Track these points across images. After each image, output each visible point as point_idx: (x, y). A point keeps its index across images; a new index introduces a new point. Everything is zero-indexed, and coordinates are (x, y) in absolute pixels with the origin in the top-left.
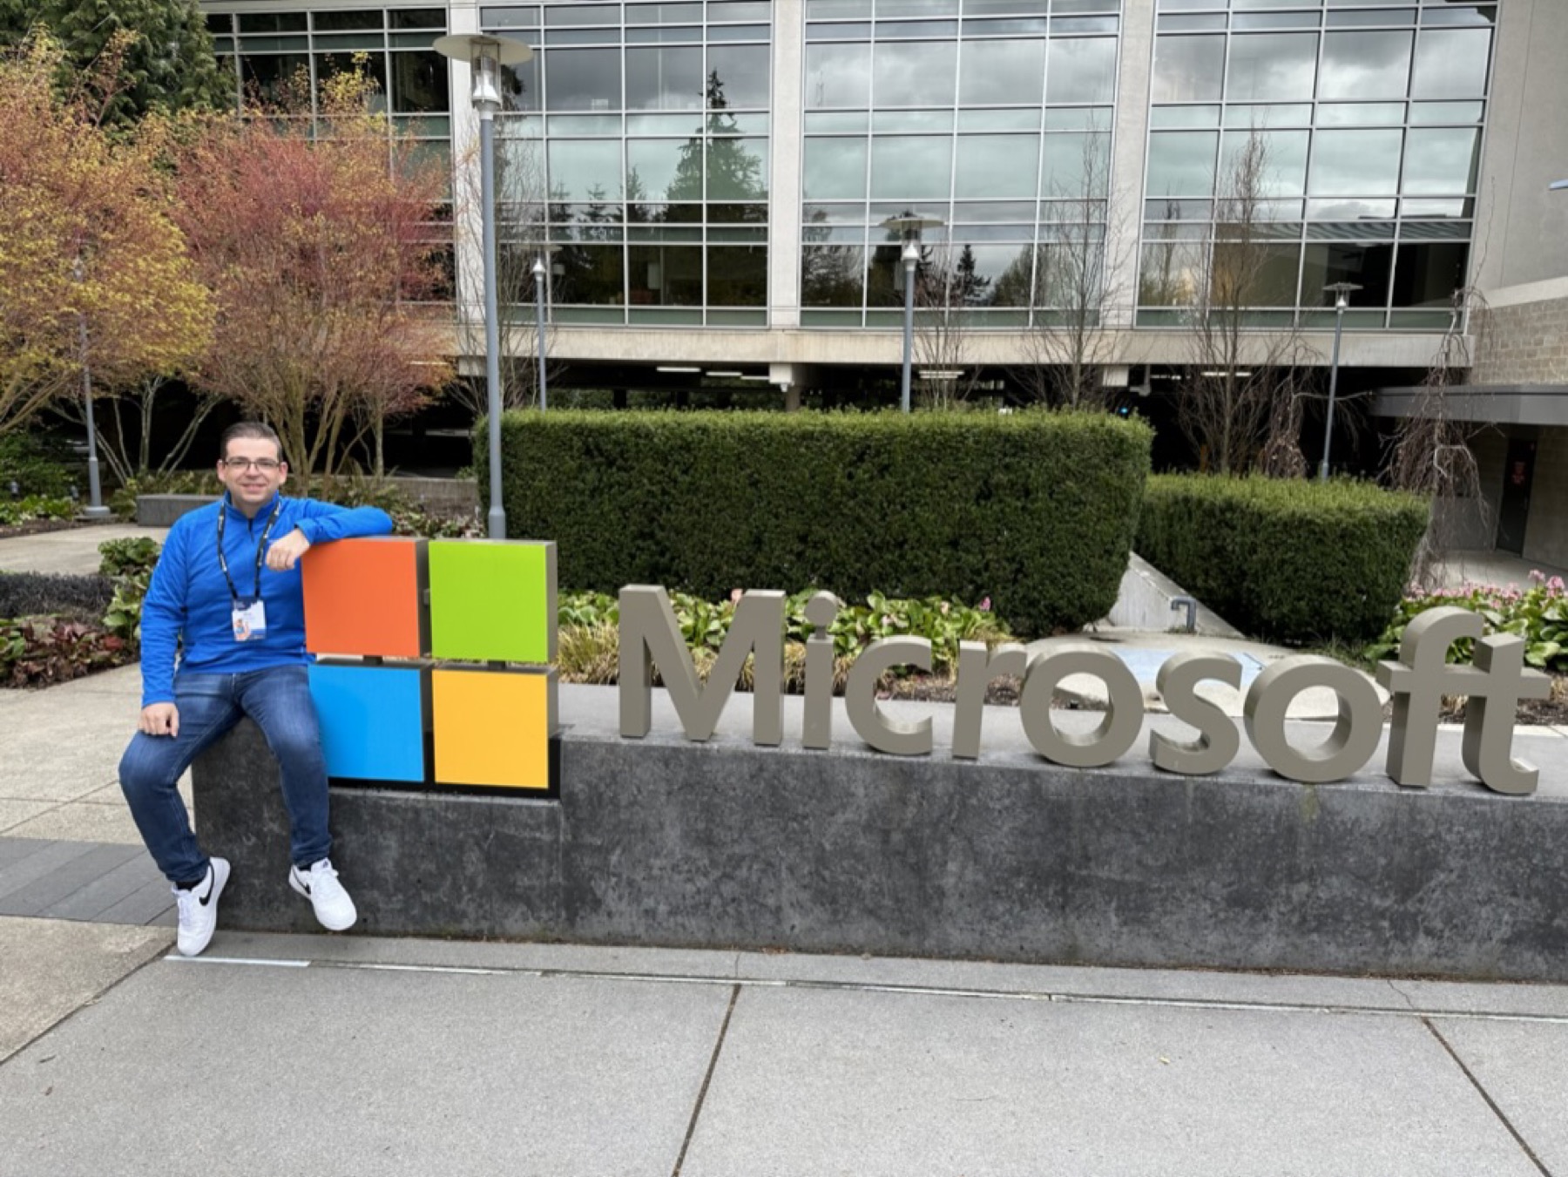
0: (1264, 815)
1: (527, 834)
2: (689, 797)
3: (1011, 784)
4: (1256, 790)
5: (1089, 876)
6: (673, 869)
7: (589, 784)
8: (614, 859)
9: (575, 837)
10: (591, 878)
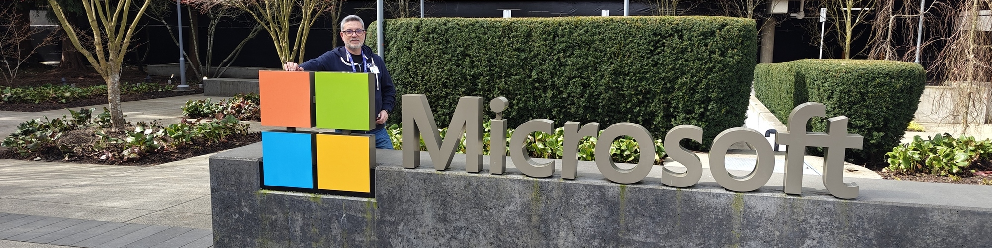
0: (716, 209)
1: (360, 215)
2: (435, 198)
3: (591, 193)
4: (711, 196)
5: (629, 239)
6: (428, 234)
7: (389, 191)
8: (400, 228)
9: (382, 217)
10: (390, 237)
